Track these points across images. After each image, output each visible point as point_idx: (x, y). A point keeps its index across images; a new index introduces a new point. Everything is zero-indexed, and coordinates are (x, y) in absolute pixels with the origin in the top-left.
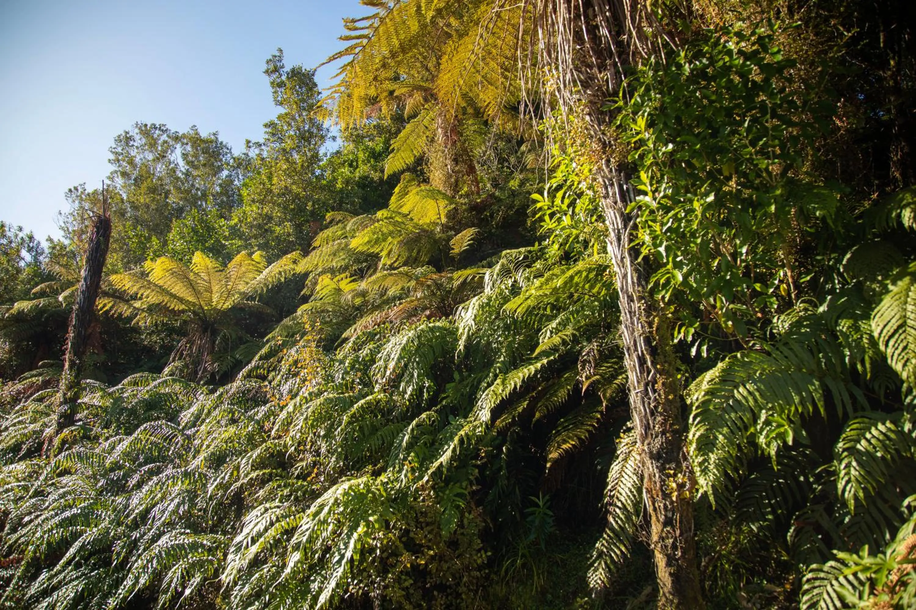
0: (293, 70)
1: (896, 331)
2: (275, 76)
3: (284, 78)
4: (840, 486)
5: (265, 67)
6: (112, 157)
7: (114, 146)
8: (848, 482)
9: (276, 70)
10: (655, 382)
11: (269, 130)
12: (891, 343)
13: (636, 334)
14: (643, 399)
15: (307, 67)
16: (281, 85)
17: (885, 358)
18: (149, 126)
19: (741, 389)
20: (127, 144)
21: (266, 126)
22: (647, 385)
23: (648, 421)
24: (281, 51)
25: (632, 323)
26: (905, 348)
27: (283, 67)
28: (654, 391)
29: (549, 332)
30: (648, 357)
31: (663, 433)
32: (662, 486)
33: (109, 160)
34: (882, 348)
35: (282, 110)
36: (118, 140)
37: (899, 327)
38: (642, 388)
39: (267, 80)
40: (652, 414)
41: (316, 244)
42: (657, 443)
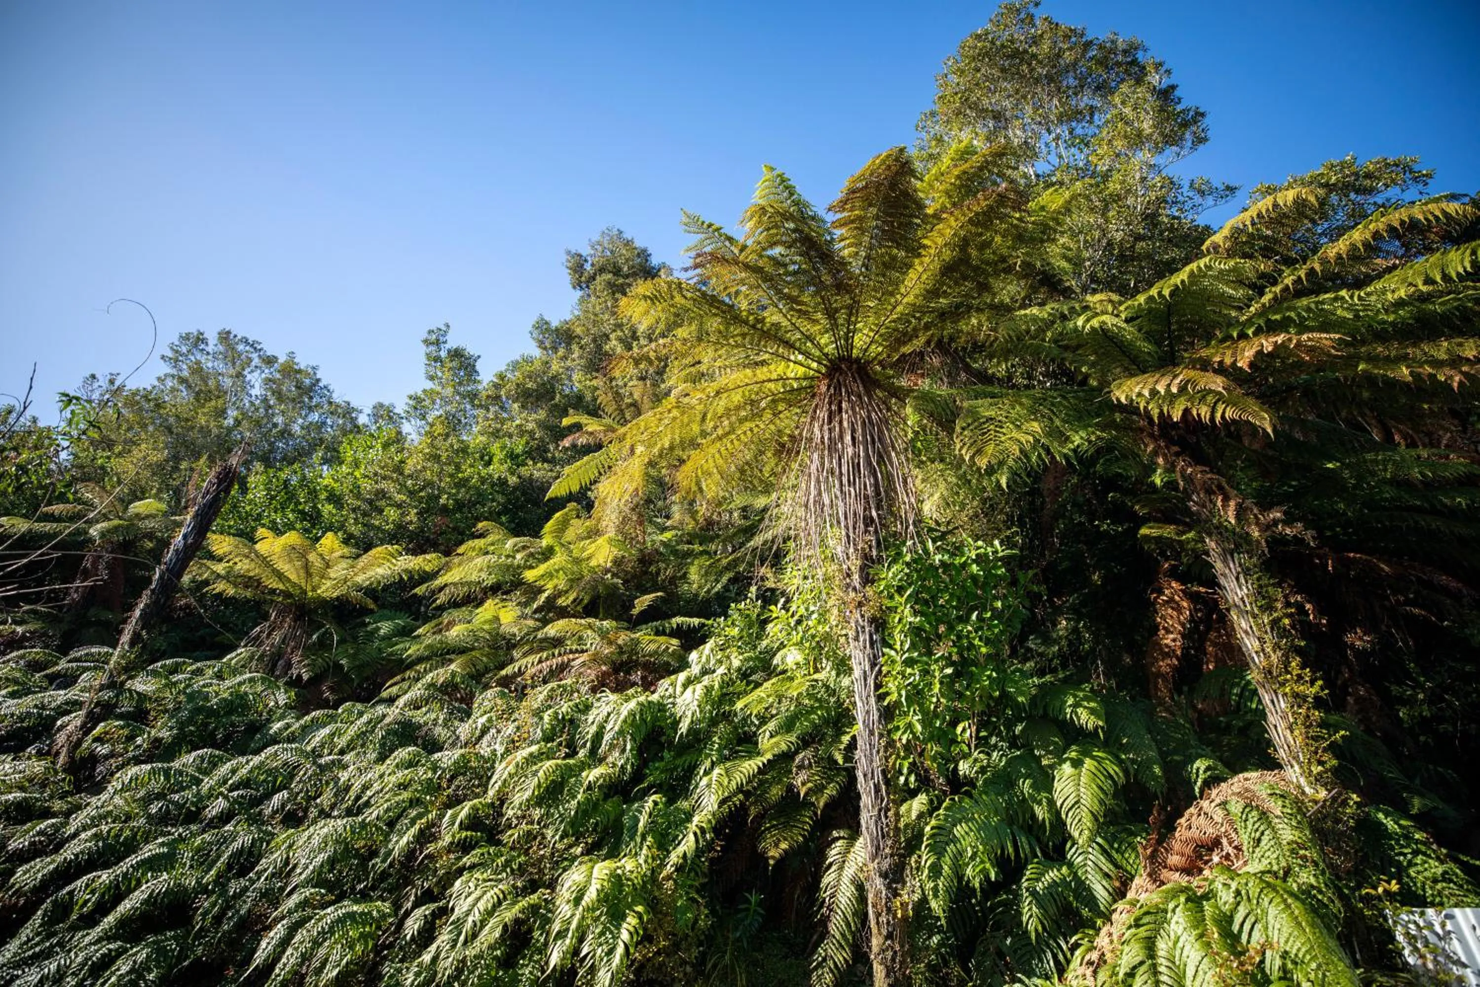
0: (456, 350)
1: (1073, 806)
2: (433, 348)
3: (443, 354)
4: (1025, 919)
5: (425, 336)
6: (170, 354)
7: (177, 343)
8: (1031, 916)
9: (437, 343)
10: (887, 810)
11: (411, 402)
12: (1070, 814)
13: (874, 764)
14: (876, 822)
15: (471, 350)
16: (437, 359)
17: (1065, 824)
18: (239, 337)
19: (959, 827)
20: (196, 346)
21: (410, 397)
22: (880, 810)
23: (878, 842)
24: (448, 326)
25: (871, 754)
26: (1080, 820)
27: (445, 342)
28: (887, 817)
29: (768, 733)
30: (884, 787)
31: (892, 855)
32: (886, 903)
33: (163, 357)
34: (1064, 816)
35: (429, 385)
36: (185, 338)
37: (1076, 803)
38: (876, 813)
39: (423, 349)
40: (883, 837)
41: (461, 550)
42: (885, 865)
